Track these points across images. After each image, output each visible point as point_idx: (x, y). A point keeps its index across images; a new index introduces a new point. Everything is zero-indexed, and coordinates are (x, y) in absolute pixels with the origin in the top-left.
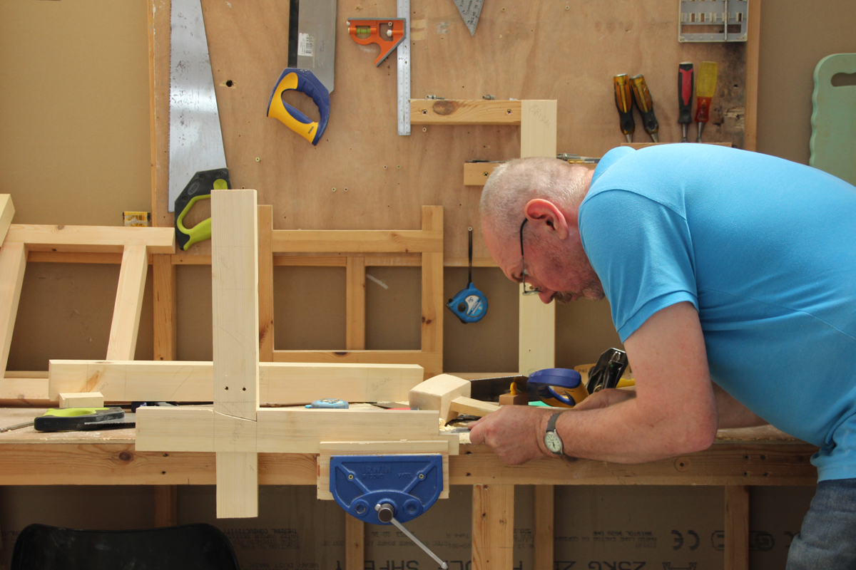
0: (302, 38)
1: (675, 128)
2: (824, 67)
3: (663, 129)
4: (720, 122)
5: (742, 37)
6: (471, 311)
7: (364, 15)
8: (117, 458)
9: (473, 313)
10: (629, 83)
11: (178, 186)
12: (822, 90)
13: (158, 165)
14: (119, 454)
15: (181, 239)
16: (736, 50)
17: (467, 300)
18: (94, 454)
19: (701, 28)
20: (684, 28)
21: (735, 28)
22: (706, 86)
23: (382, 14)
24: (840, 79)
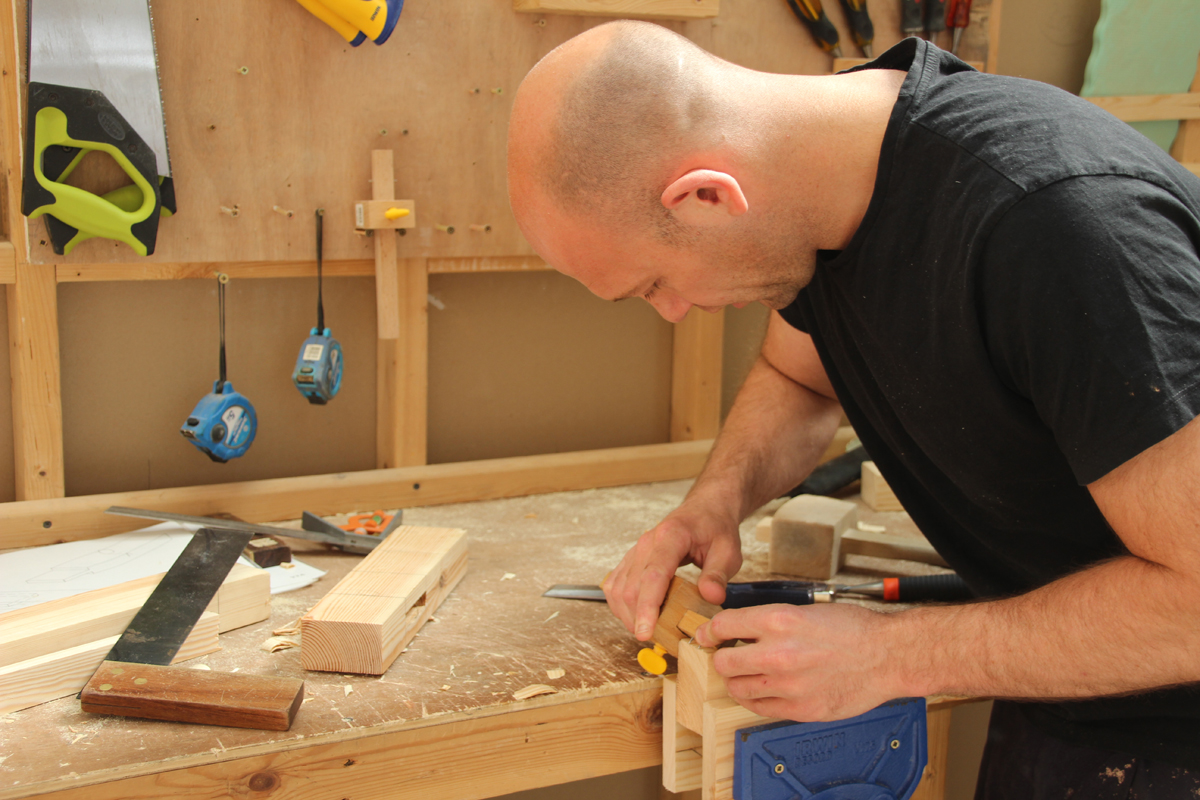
6: (233, 437)
8: (244, 788)
9: (235, 440)
14: (248, 778)
17: (225, 418)
18: (192, 791)
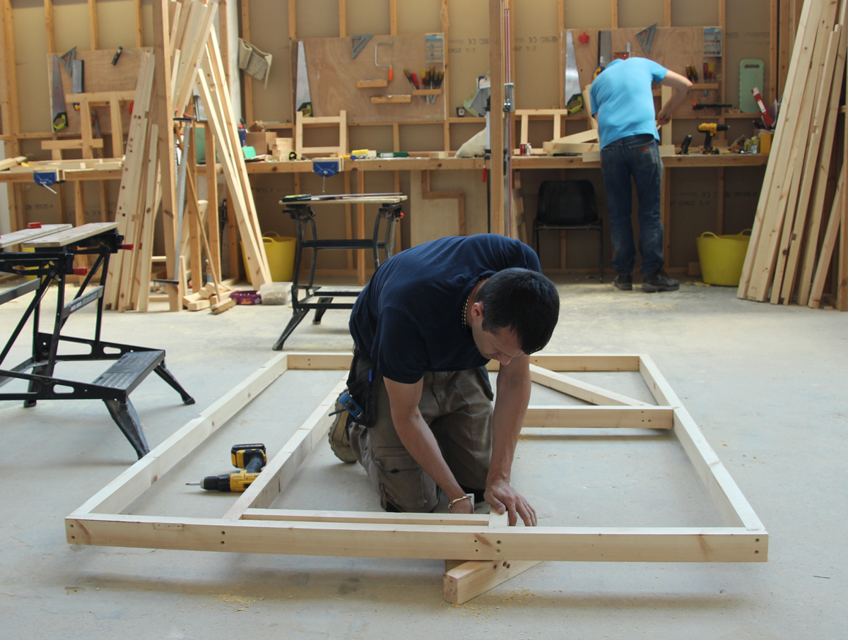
0: (601, 58)
1: (703, 80)
2: (743, 63)
3: (700, 80)
4: (715, 78)
5: (720, 55)
7: (618, 51)
10: (690, 68)
11: (568, 98)
12: (742, 70)
13: (562, 93)
15: (569, 113)
16: (719, 59)
19: (709, 53)
20: (705, 53)
21: (718, 53)
22: (711, 68)
23: (623, 51)
24: (747, 66)
